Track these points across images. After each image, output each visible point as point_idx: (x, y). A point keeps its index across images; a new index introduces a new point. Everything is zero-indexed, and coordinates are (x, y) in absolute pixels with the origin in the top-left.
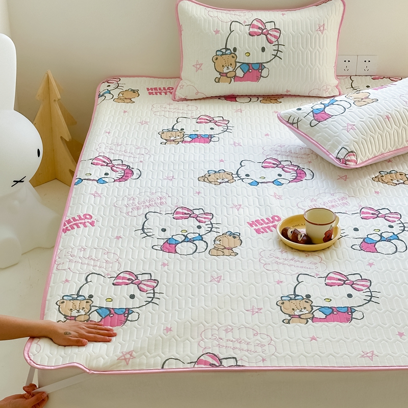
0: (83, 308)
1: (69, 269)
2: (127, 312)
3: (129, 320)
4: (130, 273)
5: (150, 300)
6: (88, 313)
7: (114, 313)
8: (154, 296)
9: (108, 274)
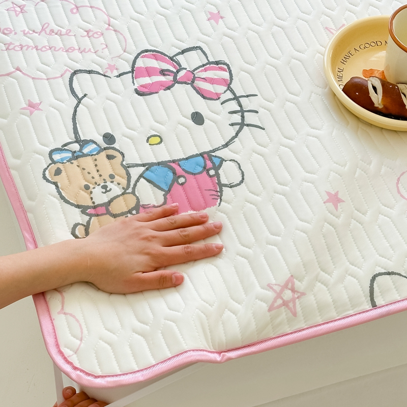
0: (112, 177)
1: (18, 69)
2: (209, 164)
3: (226, 185)
4: (157, 54)
5: (237, 118)
6: (129, 189)
7: (183, 173)
8: (240, 106)
9: (112, 67)
